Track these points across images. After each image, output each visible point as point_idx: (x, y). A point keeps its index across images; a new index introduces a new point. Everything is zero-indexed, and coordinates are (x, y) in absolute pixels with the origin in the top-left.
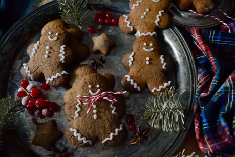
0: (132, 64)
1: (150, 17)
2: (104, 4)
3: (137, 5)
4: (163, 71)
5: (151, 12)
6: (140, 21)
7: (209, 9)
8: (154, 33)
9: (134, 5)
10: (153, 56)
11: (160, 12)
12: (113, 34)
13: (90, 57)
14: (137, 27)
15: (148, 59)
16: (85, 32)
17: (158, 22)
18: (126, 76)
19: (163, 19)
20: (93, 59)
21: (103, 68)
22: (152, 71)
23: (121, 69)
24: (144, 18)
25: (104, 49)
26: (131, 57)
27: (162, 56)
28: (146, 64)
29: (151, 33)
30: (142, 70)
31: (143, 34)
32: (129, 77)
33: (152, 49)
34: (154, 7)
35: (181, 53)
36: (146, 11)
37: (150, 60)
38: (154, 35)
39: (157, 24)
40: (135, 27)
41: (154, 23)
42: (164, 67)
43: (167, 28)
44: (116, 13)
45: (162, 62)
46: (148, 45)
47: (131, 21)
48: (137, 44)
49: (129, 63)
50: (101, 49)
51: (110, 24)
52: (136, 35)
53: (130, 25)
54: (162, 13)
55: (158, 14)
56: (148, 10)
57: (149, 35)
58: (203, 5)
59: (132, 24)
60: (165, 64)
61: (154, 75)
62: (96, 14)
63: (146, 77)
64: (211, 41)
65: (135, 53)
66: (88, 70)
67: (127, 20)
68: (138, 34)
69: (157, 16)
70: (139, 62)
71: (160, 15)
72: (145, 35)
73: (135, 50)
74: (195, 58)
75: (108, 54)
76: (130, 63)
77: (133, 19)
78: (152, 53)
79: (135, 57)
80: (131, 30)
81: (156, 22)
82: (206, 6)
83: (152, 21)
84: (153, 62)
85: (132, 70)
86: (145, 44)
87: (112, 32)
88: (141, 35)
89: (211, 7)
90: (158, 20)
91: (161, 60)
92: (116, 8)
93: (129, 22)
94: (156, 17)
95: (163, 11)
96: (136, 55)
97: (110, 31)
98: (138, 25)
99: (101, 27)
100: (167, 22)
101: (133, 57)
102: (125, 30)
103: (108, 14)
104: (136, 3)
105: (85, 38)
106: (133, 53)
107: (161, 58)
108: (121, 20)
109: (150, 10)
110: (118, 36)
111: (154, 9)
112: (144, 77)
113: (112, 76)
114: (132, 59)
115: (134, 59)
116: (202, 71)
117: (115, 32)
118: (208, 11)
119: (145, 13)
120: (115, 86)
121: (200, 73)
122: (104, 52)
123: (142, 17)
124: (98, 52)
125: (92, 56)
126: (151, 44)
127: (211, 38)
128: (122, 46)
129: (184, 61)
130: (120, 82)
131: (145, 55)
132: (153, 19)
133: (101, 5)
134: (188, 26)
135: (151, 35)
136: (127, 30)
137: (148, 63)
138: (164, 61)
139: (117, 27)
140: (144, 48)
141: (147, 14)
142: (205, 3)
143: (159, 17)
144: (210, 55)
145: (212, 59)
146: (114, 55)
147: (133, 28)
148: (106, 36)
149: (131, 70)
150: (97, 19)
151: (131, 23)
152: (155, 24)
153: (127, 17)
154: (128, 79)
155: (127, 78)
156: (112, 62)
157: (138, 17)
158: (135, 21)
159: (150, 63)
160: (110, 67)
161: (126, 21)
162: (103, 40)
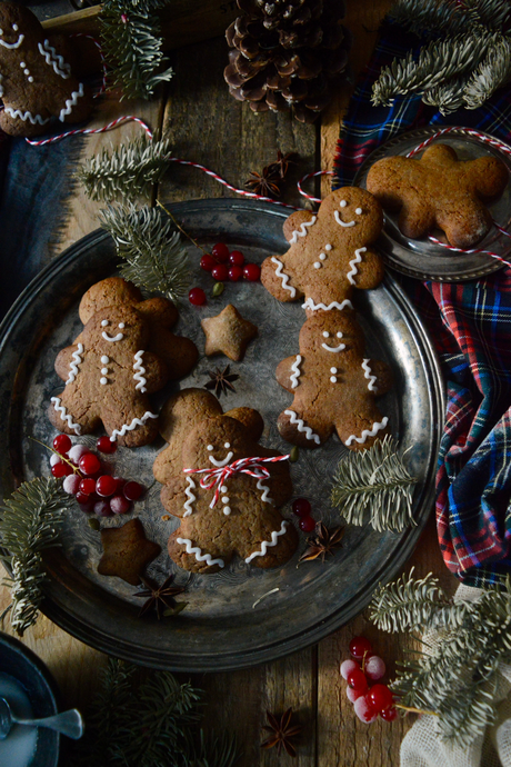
0: (299, 383)
1: (335, 264)
2: (222, 229)
3: (304, 233)
4: (370, 396)
5: (336, 251)
6: (311, 276)
7: (475, 237)
8: (346, 302)
9: (294, 233)
10: (346, 363)
11: (357, 253)
12: (249, 304)
13: (201, 366)
14: (307, 289)
15: (333, 370)
16: (181, 304)
17: (353, 277)
18: (287, 412)
19: (366, 268)
20: (207, 373)
21: (234, 391)
22: (344, 399)
23: (275, 392)
24: (322, 266)
25: (232, 348)
26: (294, 367)
27: (366, 361)
28: (329, 382)
29: (340, 303)
30: (321, 398)
31: (320, 305)
32: (293, 415)
33: (342, 346)
34: (342, 240)
35: (410, 349)
36: (325, 251)
37: (339, 371)
38: (346, 307)
39: (352, 281)
40: (300, 288)
41: (345, 279)
42: (370, 387)
43: (375, 287)
44: (252, 248)
45: (366, 375)
46: (332, 335)
47: (291, 274)
48: (308, 334)
49: (291, 383)
50: (225, 350)
51: (240, 278)
52: (303, 306)
53: (288, 284)
54: (361, 254)
55: (352, 256)
56: (328, 247)
57: (334, 308)
58: (458, 228)
59: (293, 281)
60: (373, 379)
61: (349, 406)
62: (205, 257)
63: (332, 412)
64: (480, 316)
65: (303, 358)
66: (199, 405)
67: (281, 272)
68: (309, 305)
69: (351, 263)
70: (314, 379)
71: (358, 259)
72: (326, 309)
73: (302, 350)
74: (441, 360)
75: (241, 359)
76: (295, 383)
77: (294, 270)
78: (343, 356)
79: (303, 367)
80: (293, 294)
81: (349, 276)
82: (467, 229)
83: (339, 275)
84: (345, 377)
85: (301, 399)
86: (326, 334)
87: (247, 299)
88: (316, 308)
89: (479, 232)
90: (354, 271)
91: (364, 371)
92: (251, 236)
93: (285, 278)
94: (347, 265)
95: (364, 249)
96: (306, 361)
97: (242, 297)
98: (307, 283)
99: (219, 288)
100: (374, 275)
101: (299, 367)
102: (277, 295)
103: (236, 254)
104: (300, 230)
105: (183, 318)
106: (299, 358)
107: (364, 365)
108: (265, 270)
109: (333, 248)
110: (262, 309)
111: (343, 244)
112: (327, 414)
113: (256, 413)
114: (297, 373)
115: (302, 373)
116: (455, 393)
117: (254, 298)
118: (472, 242)
119: (322, 256)
120: (264, 435)
121: (451, 398)
122: (232, 354)
123: (316, 265)
124: (218, 355)
125: (205, 365)
126: (339, 335)
127: (479, 310)
128: (273, 334)
129: (416, 369)
130: (273, 424)
131: (325, 360)
132: (341, 270)
133: (214, 230)
134: (428, 276)
135: (340, 307)
136: (282, 296)
137: (333, 380)
138: (371, 374)
139: (258, 285)
140: (324, 345)
141: (327, 256)
142: (463, 221)
143: (356, 265)
144: (471, 359)
145: (475, 368)
146: (257, 358)
147: (297, 290)
148: (233, 316)
149: (297, 399)
150: (207, 269)
151: (290, 278)
152: (348, 281)
153: (280, 265)
154: (292, 420)
155: (289, 417)
156: (252, 377)
157: (305, 263)
158: (298, 274)
159: (339, 380)
160: (249, 389)
161: (277, 273)
162: (228, 327)
